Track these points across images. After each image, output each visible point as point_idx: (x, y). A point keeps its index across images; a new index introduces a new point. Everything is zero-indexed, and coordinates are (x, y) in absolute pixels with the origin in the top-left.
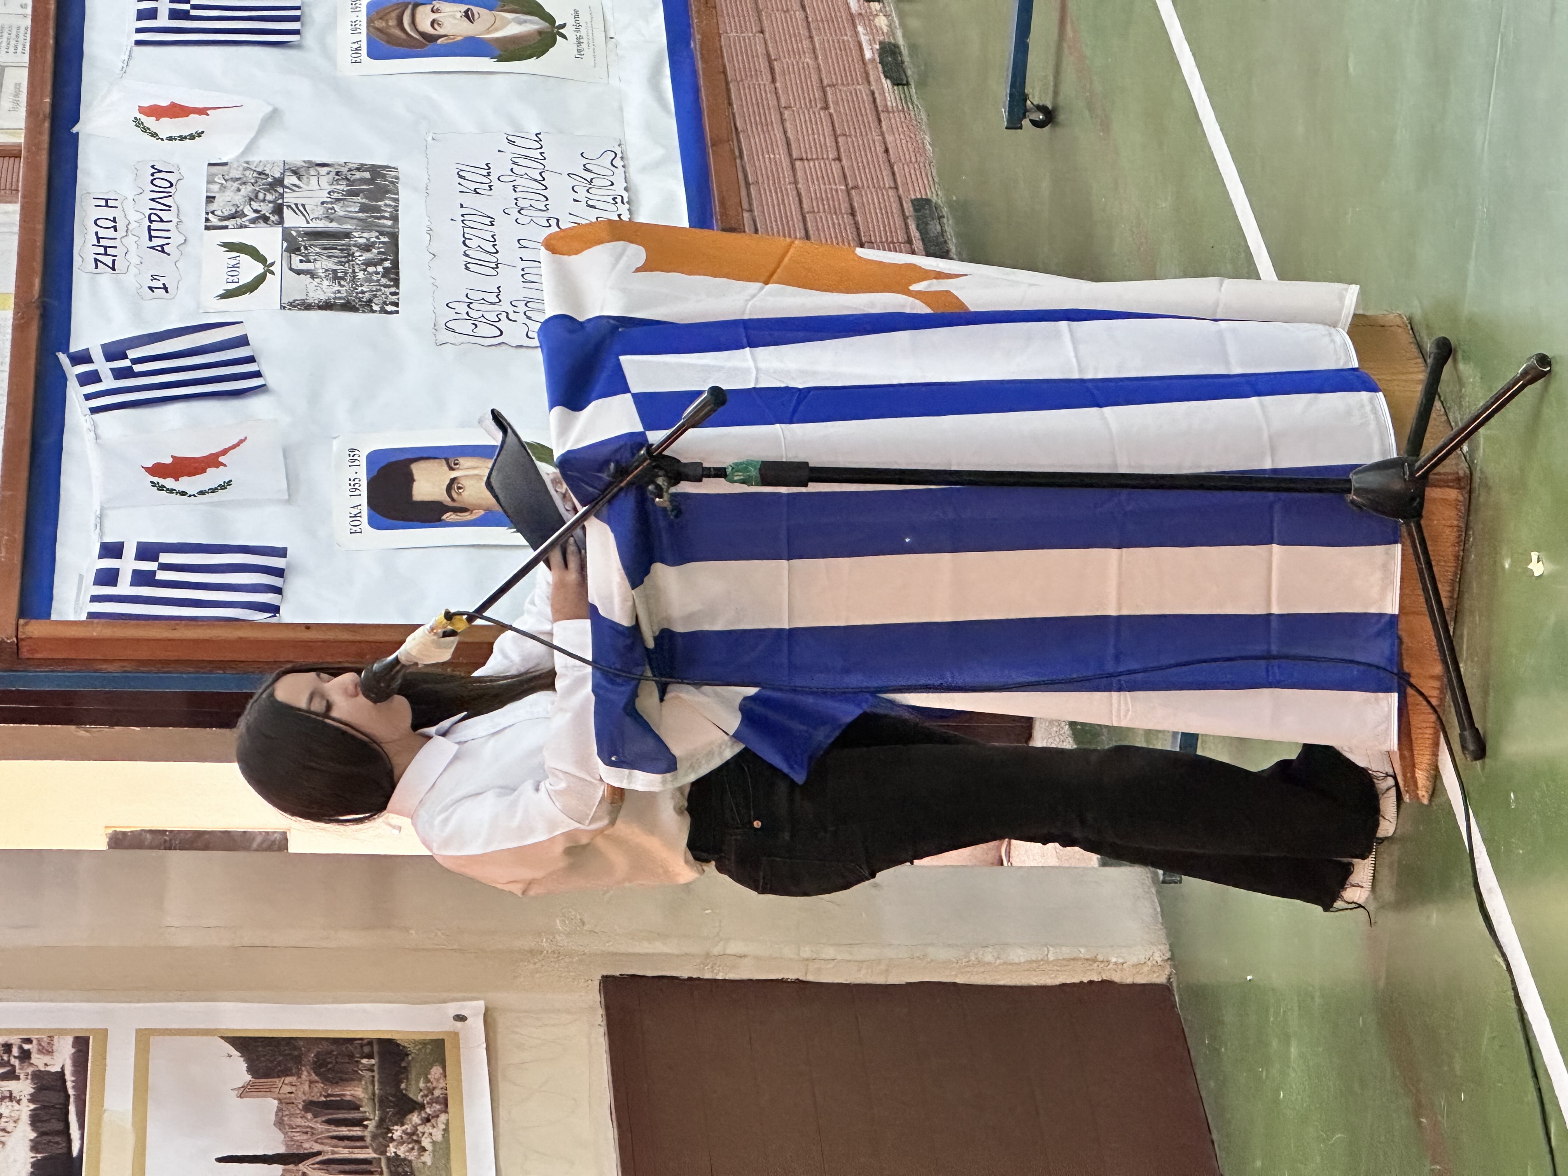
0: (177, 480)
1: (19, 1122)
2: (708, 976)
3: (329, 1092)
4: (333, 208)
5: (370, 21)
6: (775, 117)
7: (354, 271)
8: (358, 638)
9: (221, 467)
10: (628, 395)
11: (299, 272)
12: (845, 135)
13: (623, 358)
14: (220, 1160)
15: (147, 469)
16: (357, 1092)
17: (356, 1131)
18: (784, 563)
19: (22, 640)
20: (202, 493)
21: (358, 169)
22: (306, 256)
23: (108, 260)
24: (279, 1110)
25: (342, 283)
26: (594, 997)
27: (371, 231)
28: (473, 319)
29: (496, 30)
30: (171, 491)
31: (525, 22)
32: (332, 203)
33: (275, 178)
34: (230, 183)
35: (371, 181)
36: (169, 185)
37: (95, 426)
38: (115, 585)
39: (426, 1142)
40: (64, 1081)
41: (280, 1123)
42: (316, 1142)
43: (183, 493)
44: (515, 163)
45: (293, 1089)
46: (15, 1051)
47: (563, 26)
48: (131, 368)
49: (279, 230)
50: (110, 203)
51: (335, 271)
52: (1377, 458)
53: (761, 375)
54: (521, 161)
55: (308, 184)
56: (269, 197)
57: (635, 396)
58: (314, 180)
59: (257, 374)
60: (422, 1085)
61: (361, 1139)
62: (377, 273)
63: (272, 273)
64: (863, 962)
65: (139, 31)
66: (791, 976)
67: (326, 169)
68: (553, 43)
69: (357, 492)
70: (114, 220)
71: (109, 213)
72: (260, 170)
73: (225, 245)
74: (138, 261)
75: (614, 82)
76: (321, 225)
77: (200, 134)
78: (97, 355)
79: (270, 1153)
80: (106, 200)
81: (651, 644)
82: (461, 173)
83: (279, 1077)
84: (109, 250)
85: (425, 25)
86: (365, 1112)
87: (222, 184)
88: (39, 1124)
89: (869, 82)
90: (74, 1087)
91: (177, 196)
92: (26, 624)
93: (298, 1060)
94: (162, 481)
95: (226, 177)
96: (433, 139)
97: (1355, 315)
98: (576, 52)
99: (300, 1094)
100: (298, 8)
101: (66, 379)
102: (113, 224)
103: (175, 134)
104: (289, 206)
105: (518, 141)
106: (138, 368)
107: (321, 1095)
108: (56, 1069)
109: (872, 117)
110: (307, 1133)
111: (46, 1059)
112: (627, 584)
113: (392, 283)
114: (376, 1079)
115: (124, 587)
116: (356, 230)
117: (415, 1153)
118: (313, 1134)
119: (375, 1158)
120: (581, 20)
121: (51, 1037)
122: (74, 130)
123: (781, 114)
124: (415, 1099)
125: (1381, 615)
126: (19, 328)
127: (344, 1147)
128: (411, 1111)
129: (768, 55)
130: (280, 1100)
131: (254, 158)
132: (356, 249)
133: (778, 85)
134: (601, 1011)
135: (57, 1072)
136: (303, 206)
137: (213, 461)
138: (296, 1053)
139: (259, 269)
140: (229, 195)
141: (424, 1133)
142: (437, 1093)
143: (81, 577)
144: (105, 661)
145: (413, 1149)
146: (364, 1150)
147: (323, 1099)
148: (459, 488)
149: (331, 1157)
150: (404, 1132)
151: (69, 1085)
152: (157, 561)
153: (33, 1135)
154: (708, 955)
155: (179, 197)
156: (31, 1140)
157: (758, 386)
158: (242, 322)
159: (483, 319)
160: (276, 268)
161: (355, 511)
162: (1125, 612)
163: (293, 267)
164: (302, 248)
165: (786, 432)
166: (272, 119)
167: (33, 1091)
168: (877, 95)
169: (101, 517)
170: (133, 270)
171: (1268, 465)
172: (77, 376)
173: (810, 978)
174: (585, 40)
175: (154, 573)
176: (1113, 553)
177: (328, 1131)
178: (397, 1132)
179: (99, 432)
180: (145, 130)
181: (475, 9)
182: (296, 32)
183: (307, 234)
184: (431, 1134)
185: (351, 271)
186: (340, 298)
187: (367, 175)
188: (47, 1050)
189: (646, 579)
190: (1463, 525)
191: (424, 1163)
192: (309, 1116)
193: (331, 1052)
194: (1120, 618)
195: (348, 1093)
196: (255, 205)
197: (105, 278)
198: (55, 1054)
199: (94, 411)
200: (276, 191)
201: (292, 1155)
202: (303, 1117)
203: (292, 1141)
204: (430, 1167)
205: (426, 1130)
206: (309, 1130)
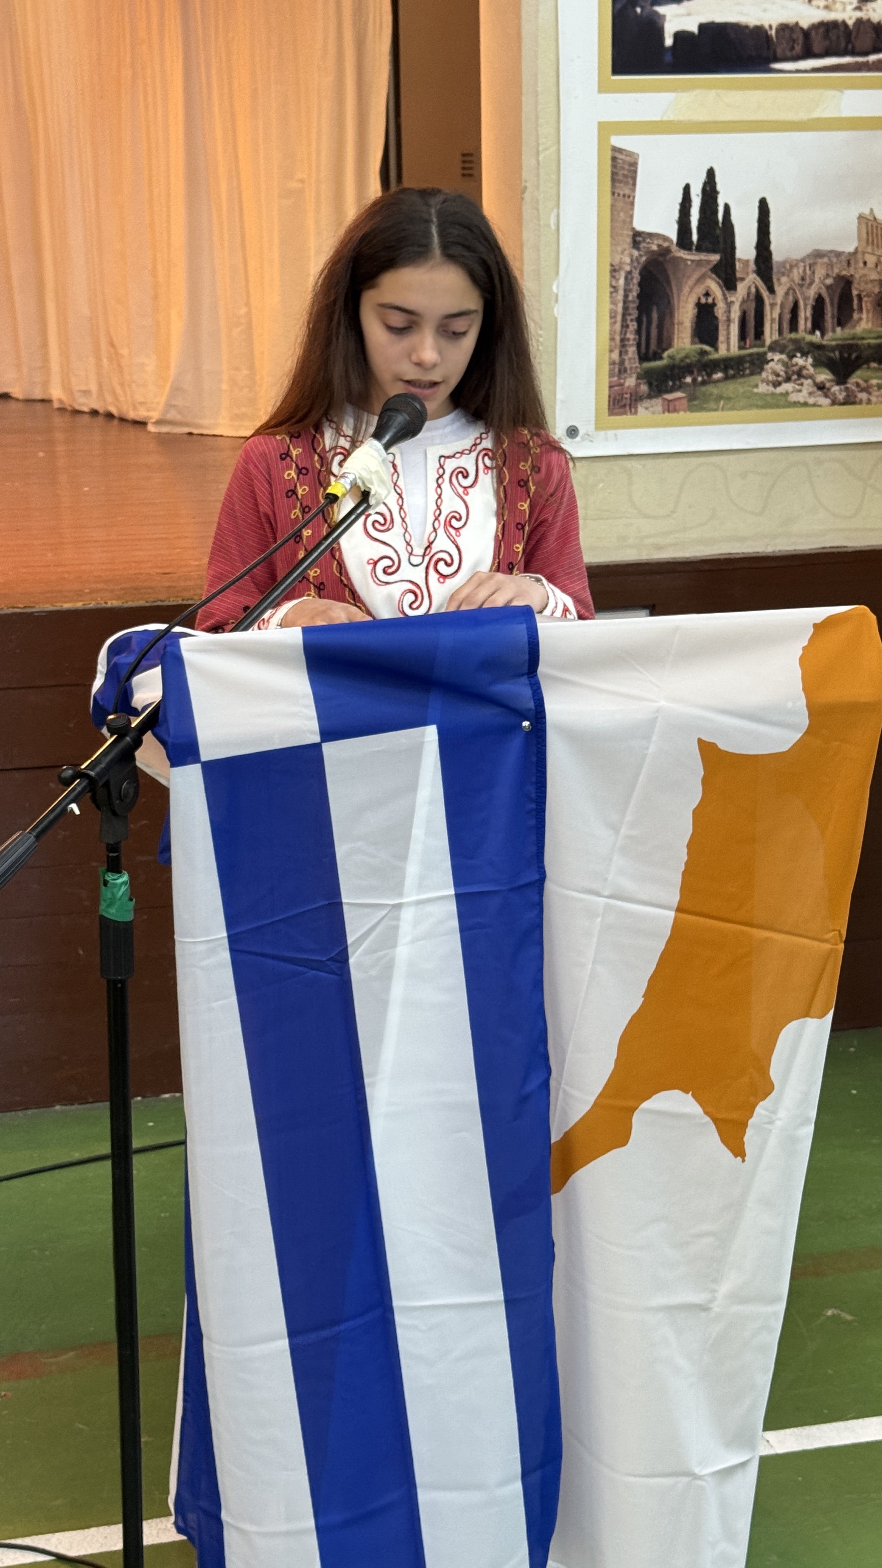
1: (824, 11)
3: (865, 299)
14: (763, 201)
16: (865, 323)
17: (805, 325)
24: (838, 254)
39: (787, 387)
41: (818, 254)
42: (790, 289)
45: (870, 264)
60: (874, 382)
61: (794, 330)
79: (772, 247)
86: (834, 331)
88: (822, 30)
99: (865, 271)
107: (862, 291)
110: (803, 279)
117: (773, 378)
118: (801, 286)
119: (764, 341)
124: (853, 376)
127: (781, 313)
128: (834, 373)
130: (854, 253)
141: (802, 384)
145: (778, 375)
146: (776, 333)
147: (855, 293)
149: (767, 304)
150: (804, 367)
153: (805, 25)
156: (797, 24)
157: (347, 908)
177: (806, 299)
178: (803, 361)
184: (800, 391)
191: (757, 386)
192: (829, 281)
195: (864, 316)
201: (770, 268)
202: (828, 276)
203: (792, 267)
204: (751, 392)
205: (805, 386)
206: (808, 281)
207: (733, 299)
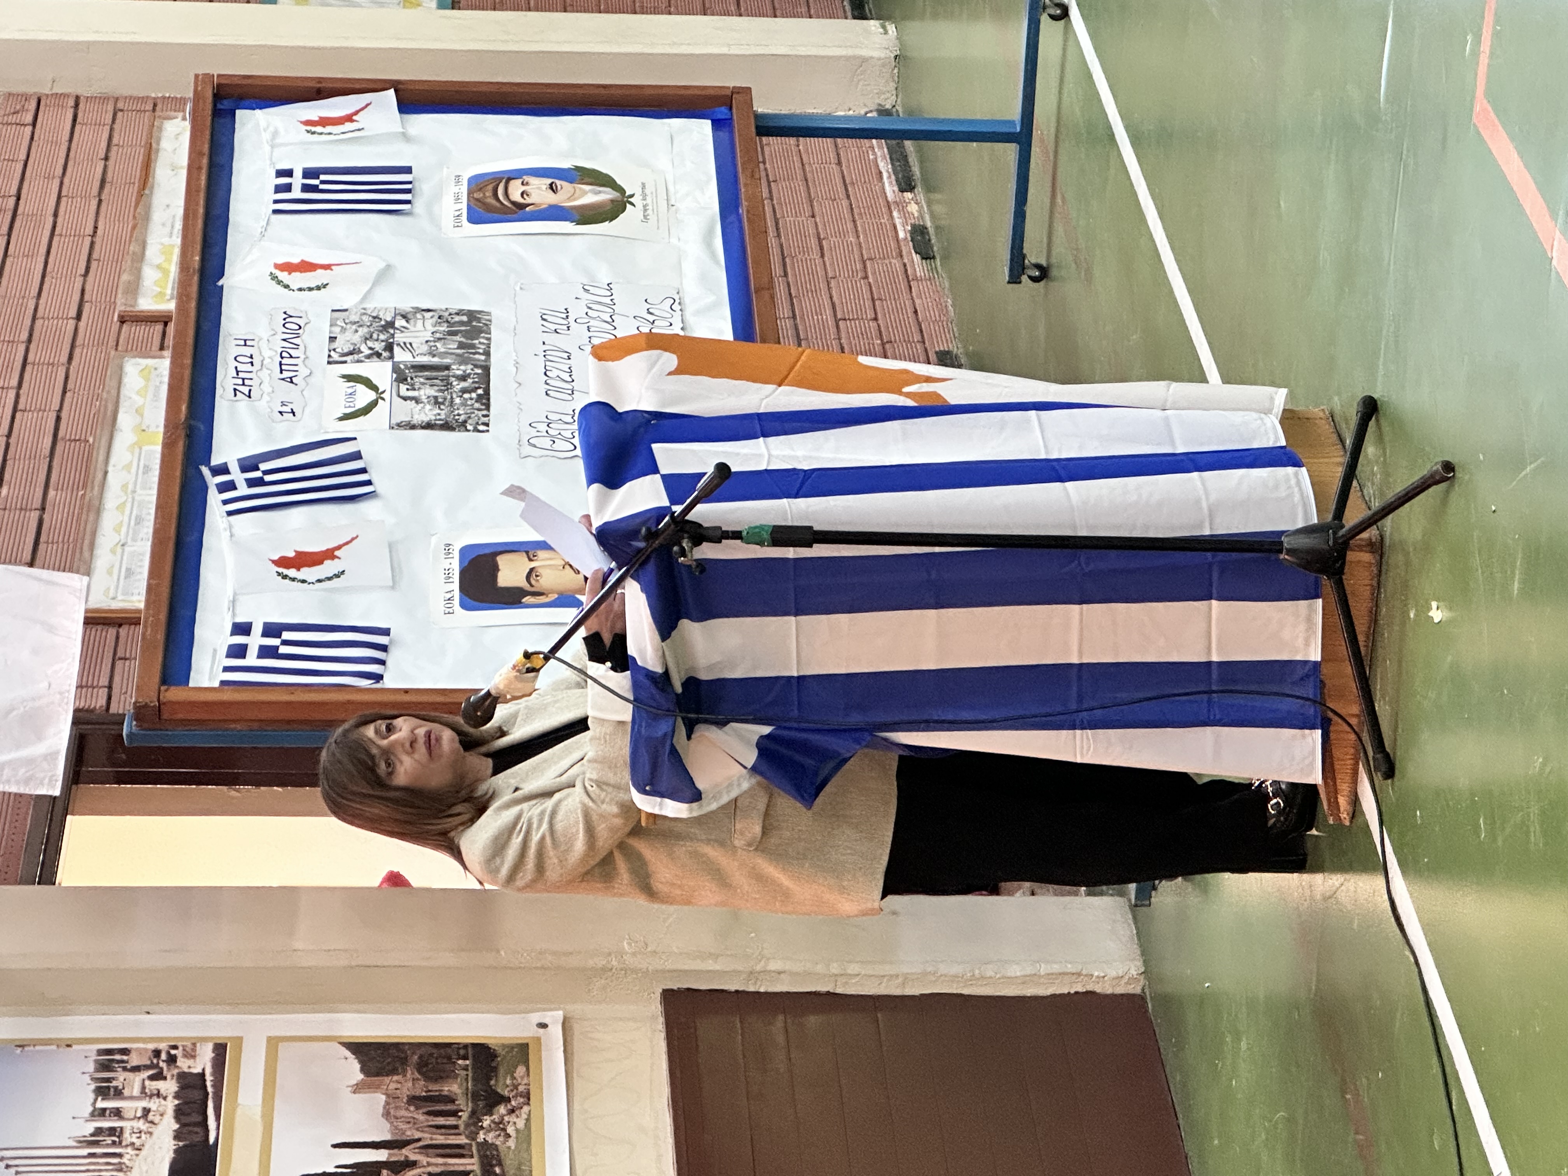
0: (299, 570)
1: (165, 1116)
2: (752, 989)
3: (430, 1088)
4: (435, 346)
5: (470, 193)
6: (823, 286)
7: (452, 398)
8: (448, 700)
9: (336, 560)
10: (658, 476)
11: (405, 399)
12: (881, 300)
13: (654, 446)
14: (335, 1146)
15: (274, 562)
16: (453, 1088)
17: (451, 1121)
18: (793, 618)
19: (164, 704)
20: (319, 581)
21: (457, 314)
22: (412, 385)
23: (245, 390)
24: (387, 1103)
25: (442, 407)
26: (656, 1008)
27: (466, 364)
28: (552, 436)
29: (575, 200)
30: (293, 579)
31: (600, 192)
32: (435, 341)
33: (386, 321)
34: (348, 326)
35: (468, 323)
36: (298, 327)
37: (231, 527)
38: (244, 657)
39: (510, 1130)
40: (205, 1080)
41: (387, 1114)
42: (417, 1129)
43: (304, 581)
44: (590, 308)
45: (399, 1086)
46: (164, 1056)
47: (632, 196)
48: (262, 478)
49: (389, 364)
50: (248, 343)
51: (436, 398)
52: (1300, 525)
53: (773, 459)
54: (594, 306)
55: (415, 326)
56: (382, 337)
57: (664, 477)
58: (420, 323)
59: (369, 483)
60: (508, 1082)
61: (456, 1127)
62: (471, 399)
63: (383, 399)
64: (884, 976)
65: (276, 202)
66: (823, 988)
67: (431, 314)
68: (624, 209)
69: (451, 580)
70: (251, 357)
71: (247, 351)
72: (374, 314)
73: (344, 376)
74: (270, 390)
75: (674, 241)
76: (426, 360)
77: (325, 286)
78: (234, 467)
79: (377, 1139)
80: (245, 341)
81: (679, 689)
82: (544, 317)
83: (387, 1075)
84: (246, 382)
85: (516, 196)
86: (459, 1105)
87: (342, 327)
88: (182, 1117)
89: (901, 256)
90: (212, 1086)
91: (304, 337)
92: (166, 691)
93: (404, 1061)
94: (286, 572)
95: (347, 321)
96: (521, 288)
97: (1284, 410)
98: (642, 217)
99: (405, 1090)
100: (410, 183)
101: (205, 488)
102: (250, 360)
103: (305, 286)
104: (398, 345)
105: (592, 290)
106: (268, 478)
107: (422, 1090)
108: (197, 1070)
109: (903, 286)
110: (409, 1122)
111: (190, 1062)
112: (657, 637)
113: (483, 407)
114: (470, 1078)
115: (252, 660)
116: (454, 364)
117: (501, 1139)
118: (415, 1123)
119: (466, 1144)
120: (647, 191)
121: (194, 1044)
122: (220, 283)
123: (828, 283)
124: (502, 1093)
125: (1306, 662)
126: (168, 445)
127: (442, 1135)
128: (498, 1103)
129: (818, 234)
130: (388, 1095)
131: (370, 305)
132: (454, 379)
133: (826, 259)
134: (661, 1020)
135: (198, 1074)
136: (411, 344)
137: (330, 554)
138: (403, 1055)
139: (372, 395)
140: (348, 335)
141: (509, 1122)
142: (521, 1088)
143: (215, 651)
144: (234, 721)
145: (499, 1135)
146: (458, 1137)
147: (424, 1094)
148: (537, 576)
149: (430, 1142)
150: (493, 1122)
151: (209, 1084)
152: (280, 637)
153: (177, 1126)
154: (751, 973)
155: (306, 336)
156: (175, 1131)
157: (769, 468)
158: (355, 439)
159: (559, 436)
160: (386, 396)
161: (449, 596)
162: (1085, 661)
163: (401, 394)
164: (409, 379)
165: (793, 506)
166: (385, 274)
167: (177, 1089)
168: (908, 265)
169: (234, 602)
170: (266, 398)
171: (1207, 532)
172: (217, 485)
173: (839, 990)
174: (650, 207)
175: (277, 648)
176: (1076, 608)
178: (487, 1122)
179: (233, 530)
180: (279, 282)
181: (558, 182)
182: (408, 202)
183: (413, 367)
184: (515, 1123)
185: (449, 397)
186: (440, 420)
187: (465, 318)
188: (191, 1055)
189: (674, 634)
190: (1375, 584)
191: (509, 1148)
192: (412, 1108)
193: (431, 1055)
194: (1081, 665)
195: (445, 1089)
196: (370, 344)
197: (243, 403)
198: (198, 1059)
199: (230, 513)
200: (388, 332)
201: (396, 1141)
202: (407, 1109)
203: (396, 1128)
204: (514, 1151)
205: (511, 1120)
206: (412, 1120)
207: (425, 1163)
